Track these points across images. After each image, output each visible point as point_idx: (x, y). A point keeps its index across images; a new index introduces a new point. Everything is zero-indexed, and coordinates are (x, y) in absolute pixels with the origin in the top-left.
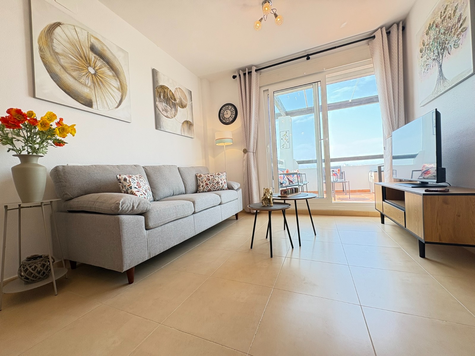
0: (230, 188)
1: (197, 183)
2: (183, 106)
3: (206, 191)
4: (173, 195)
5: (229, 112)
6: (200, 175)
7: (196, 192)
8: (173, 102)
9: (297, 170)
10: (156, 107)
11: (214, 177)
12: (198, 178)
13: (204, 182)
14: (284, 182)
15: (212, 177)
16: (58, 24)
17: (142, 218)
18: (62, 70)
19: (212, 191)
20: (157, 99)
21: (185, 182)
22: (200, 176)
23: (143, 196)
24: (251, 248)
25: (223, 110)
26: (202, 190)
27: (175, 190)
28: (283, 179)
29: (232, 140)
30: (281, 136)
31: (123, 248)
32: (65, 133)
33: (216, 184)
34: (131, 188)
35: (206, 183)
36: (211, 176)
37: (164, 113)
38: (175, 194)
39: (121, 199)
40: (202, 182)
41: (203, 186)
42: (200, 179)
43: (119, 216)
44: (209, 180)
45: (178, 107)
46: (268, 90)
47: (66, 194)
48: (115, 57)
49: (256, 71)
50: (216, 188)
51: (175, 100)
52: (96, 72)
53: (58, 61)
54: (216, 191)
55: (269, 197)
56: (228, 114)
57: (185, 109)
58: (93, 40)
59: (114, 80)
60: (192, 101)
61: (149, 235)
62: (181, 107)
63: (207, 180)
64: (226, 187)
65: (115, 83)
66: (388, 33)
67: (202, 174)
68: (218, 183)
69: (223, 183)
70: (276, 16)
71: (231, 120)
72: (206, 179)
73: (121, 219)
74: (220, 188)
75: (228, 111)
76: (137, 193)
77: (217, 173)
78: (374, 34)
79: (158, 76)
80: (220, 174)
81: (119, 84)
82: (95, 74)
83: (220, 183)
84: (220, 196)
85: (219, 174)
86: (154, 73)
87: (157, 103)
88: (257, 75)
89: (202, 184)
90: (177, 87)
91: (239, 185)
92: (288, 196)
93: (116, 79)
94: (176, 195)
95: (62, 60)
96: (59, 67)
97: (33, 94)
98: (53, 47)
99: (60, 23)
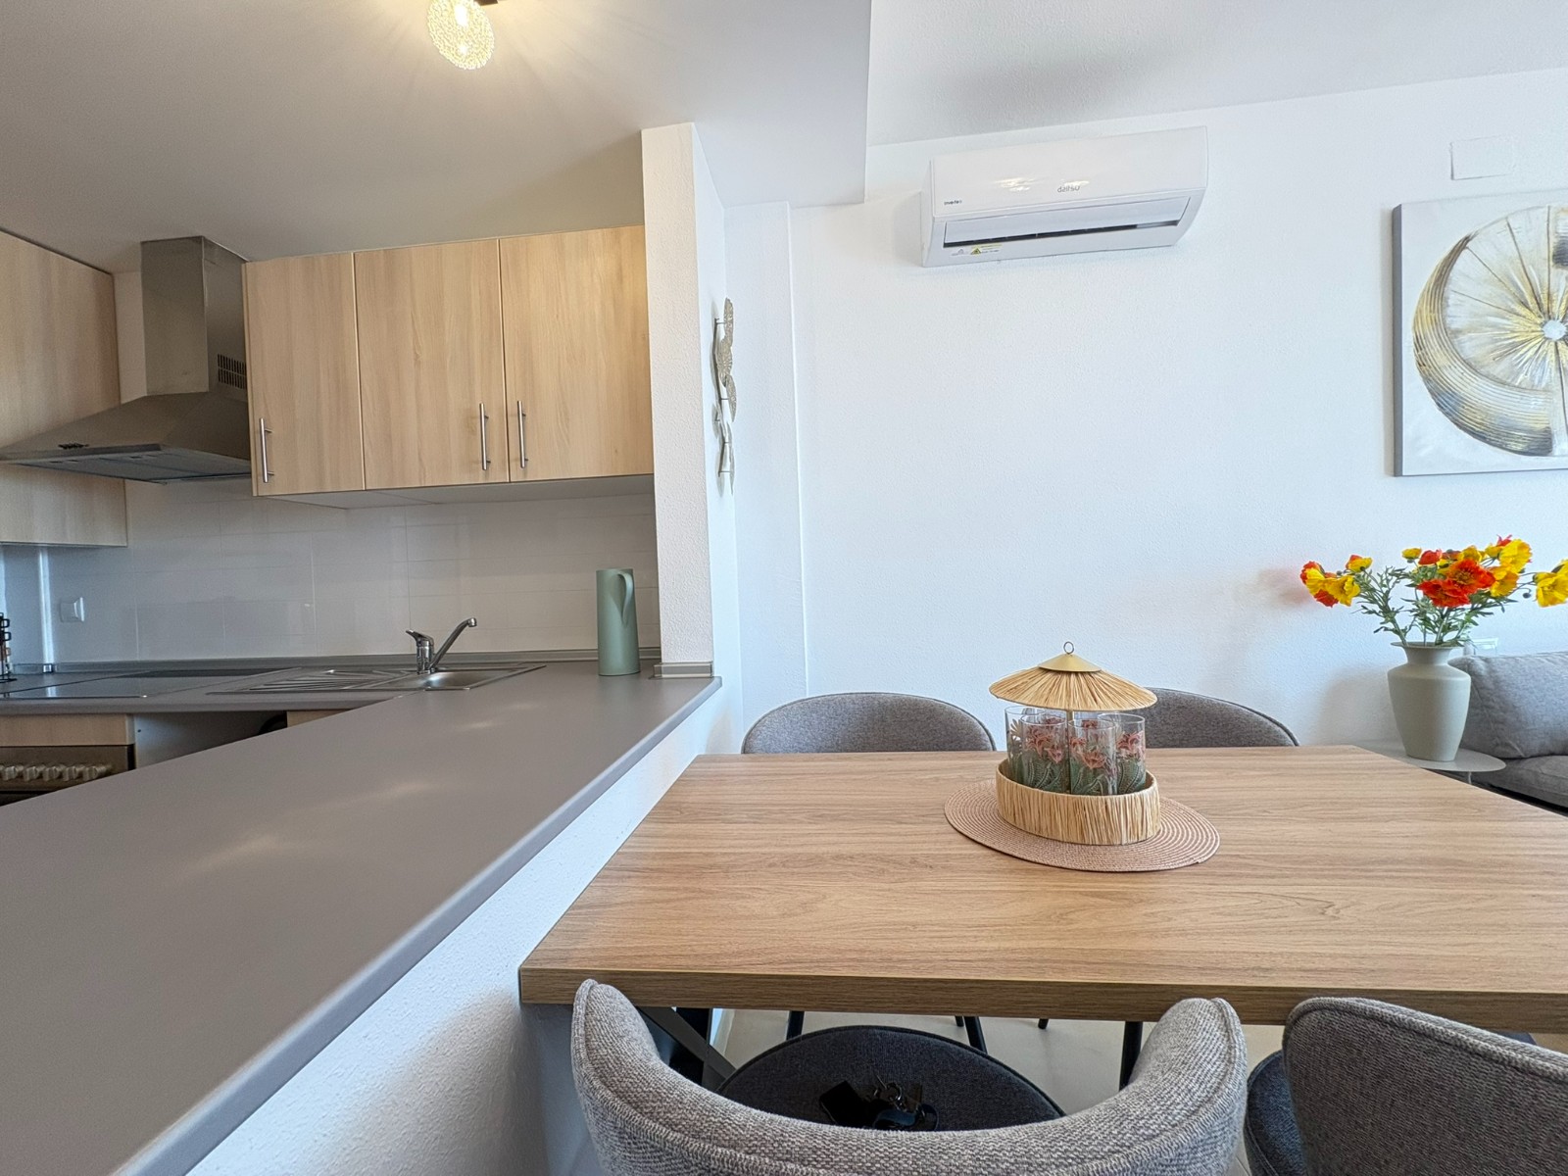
16: (1463, 244)
18: (1467, 373)
53: (1458, 354)
95: (1467, 345)
96: (1460, 368)
97: (1396, 470)
98: (1448, 320)
99: (1467, 239)
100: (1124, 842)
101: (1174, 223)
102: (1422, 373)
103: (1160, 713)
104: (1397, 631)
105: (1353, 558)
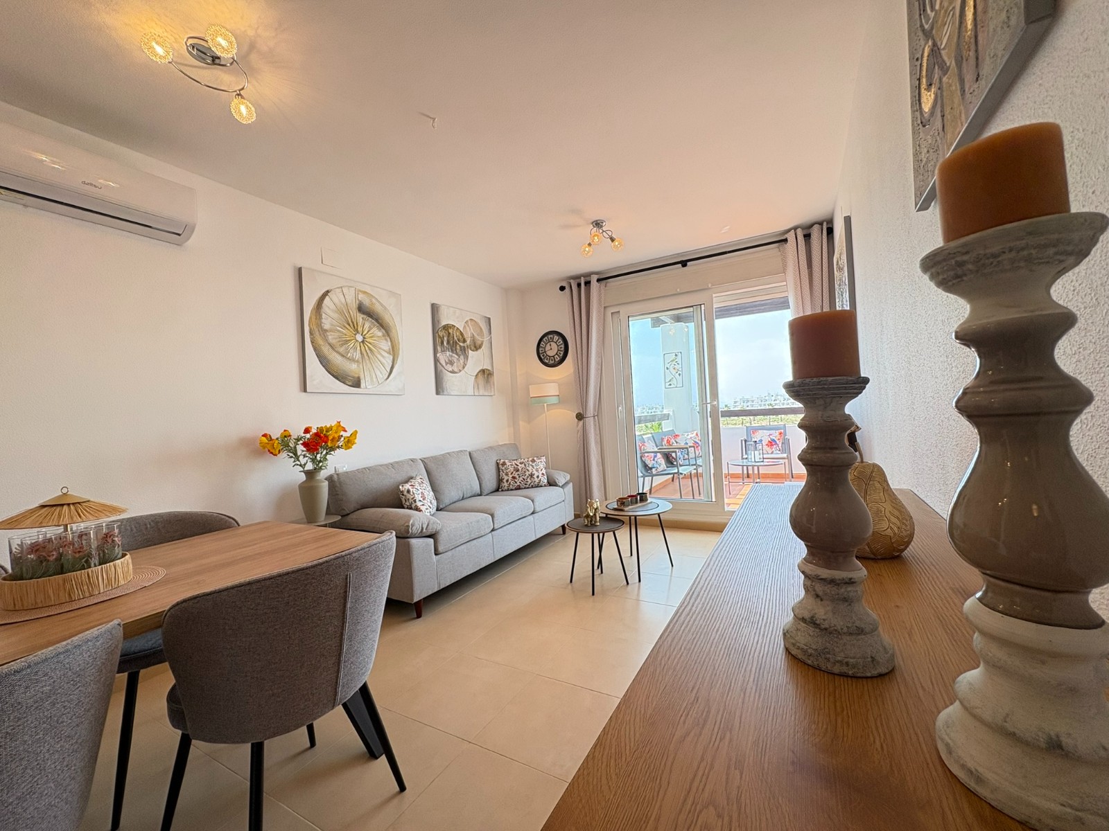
0: (552, 483)
1: (499, 475)
2: (477, 347)
3: (514, 488)
4: (463, 499)
5: (554, 345)
6: (504, 462)
7: (498, 489)
8: (460, 346)
9: (695, 432)
10: (436, 360)
11: (525, 465)
12: (500, 466)
13: (510, 474)
14: (655, 466)
15: (523, 465)
16: (326, 293)
17: (431, 541)
18: (331, 349)
19: (522, 489)
20: (439, 348)
21: (480, 475)
22: (504, 464)
23: (428, 511)
24: (571, 581)
25: (544, 342)
26: (506, 488)
27: (465, 489)
28: (654, 460)
29: (559, 399)
30: (666, 363)
31: (414, 577)
32: (350, 445)
33: (528, 477)
34: (415, 501)
35: (513, 475)
36: (521, 463)
37: (449, 368)
38: (465, 496)
39: (410, 521)
40: (507, 475)
41: (507, 481)
42: (503, 468)
43: (409, 540)
44: (518, 470)
45: (470, 351)
46: (619, 312)
47: (344, 510)
48: (385, 308)
49: (599, 280)
50: (528, 483)
51: (464, 341)
52: (364, 338)
53: (326, 340)
54: (528, 488)
55: (591, 514)
56: (552, 349)
57: (480, 351)
58: (361, 296)
59: (384, 341)
60: (490, 334)
61: (438, 561)
62: (473, 351)
63: (514, 470)
64: (546, 481)
65: (385, 345)
66: (807, 237)
67: (506, 461)
68: (532, 475)
69: (540, 475)
70: (612, 240)
71: (557, 360)
72: (512, 469)
73: (411, 543)
74: (536, 483)
75: (552, 343)
76: (422, 508)
77: (530, 459)
78: (786, 236)
79: (440, 313)
80: (535, 461)
81: (390, 344)
82: (363, 342)
83: (535, 476)
84: (533, 501)
85: (533, 459)
86: (435, 308)
87: (438, 355)
88: (600, 287)
89: (506, 478)
90: (468, 319)
91: (568, 477)
92: (626, 509)
93: (386, 340)
94: (466, 498)
95: (330, 337)
96: (328, 347)
97: (304, 389)
98: (323, 325)
99: (328, 292)
100: (102, 591)
101: (179, 235)
102: (313, 346)
103: (164, 527)
104: (301, 465)
105: (285, 431)
